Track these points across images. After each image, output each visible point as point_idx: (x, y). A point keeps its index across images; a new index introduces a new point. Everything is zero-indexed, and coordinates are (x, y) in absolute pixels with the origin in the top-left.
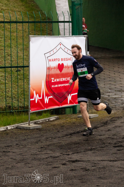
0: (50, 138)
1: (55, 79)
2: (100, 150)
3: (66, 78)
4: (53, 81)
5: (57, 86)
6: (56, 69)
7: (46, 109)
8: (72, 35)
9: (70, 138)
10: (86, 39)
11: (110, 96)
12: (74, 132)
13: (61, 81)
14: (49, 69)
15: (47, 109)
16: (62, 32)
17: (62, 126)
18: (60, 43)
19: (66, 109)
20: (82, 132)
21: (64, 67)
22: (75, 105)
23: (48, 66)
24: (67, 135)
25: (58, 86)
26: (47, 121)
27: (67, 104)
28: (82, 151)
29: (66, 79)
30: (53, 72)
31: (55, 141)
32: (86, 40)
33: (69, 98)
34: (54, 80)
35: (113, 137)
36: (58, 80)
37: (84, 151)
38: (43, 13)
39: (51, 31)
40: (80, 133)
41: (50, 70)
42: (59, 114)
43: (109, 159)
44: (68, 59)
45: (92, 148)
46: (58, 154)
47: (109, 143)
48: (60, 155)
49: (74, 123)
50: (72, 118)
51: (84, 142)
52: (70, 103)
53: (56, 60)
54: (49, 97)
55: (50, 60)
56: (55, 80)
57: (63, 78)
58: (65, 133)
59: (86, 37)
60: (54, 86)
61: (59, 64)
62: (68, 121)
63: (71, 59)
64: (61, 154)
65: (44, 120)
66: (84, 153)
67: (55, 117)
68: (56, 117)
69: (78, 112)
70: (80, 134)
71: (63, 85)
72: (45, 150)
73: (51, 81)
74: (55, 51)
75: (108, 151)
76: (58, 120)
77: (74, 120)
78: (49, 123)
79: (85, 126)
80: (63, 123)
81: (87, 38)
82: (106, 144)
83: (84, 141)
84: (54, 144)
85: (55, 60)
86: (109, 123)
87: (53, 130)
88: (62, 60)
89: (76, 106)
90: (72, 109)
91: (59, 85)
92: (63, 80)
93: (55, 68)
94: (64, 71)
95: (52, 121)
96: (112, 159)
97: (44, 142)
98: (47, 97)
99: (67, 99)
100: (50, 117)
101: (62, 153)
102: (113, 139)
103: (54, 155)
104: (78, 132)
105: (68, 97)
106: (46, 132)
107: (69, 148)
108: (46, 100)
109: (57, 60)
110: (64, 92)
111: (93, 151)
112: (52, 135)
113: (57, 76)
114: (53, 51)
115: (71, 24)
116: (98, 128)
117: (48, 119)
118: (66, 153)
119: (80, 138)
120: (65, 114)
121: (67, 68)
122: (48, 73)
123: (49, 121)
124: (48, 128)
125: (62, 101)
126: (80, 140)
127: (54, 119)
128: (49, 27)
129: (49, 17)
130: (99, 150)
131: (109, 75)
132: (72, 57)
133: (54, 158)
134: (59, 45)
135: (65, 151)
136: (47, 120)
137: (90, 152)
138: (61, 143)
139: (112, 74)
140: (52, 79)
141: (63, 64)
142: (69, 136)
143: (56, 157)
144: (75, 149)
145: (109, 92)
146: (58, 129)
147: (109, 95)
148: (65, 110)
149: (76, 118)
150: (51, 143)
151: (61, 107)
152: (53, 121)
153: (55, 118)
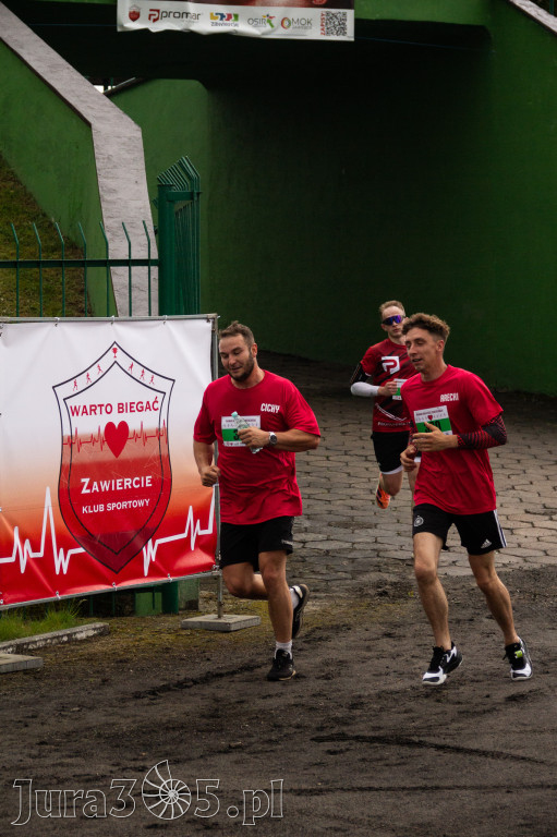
0: (74, 704)
1: (95, 484)
2: (261, 752)
3: (137, 479)
4: (85, 491)
5: (101, 508)
6: (98, 444)
7: (59, 597)
8: (161, 313)
9: (148, 705)
10: (213, 327)
11: (307, 545)
12: (165, 683)
13: (118, 488)
14: (70, 443)
15: (65, 596)
16: (121, 301)
17: (121, 661)
18: (115, 346)
19: (137, 595)
20: (195, 682)
21: (130, 435)
22: (171, 579)
23: (67, 433)
24: (137, 696)
25: (106, 507)
26: (65, 643)
27: (140, 575)
28: (195, 754)
29: (137, 483)
30: (86, 455)
31: (95, 718)
32: (213, 332)
33: (150, 553)
34: (90, 487)
35: (312, 702)
36: (105, 486)
37: (202, 756)
38: (51, 224)
39: (82, 292)
40: (186, 687)
41: (74, 447)
42: (112, 616)
43: (295, 786)
44: (144, 405)
45: (233, 744)
46: (101, 768)
47: (298, 727)
48: (111, 772)
49: (167, 648)
50: (160, 632)
51: (204, 720)
52: (150, 575)
53: (98, 408)
54: (71, 552)
55: (75, 411)
56: (95, 488)
57: (126, 480)
58: (131, 687)
59: (213, 323)
60: (92, 509)
61: (110, 426)
62: (143, 643)
63: (156, 406)
64: (114, 769)
65: (52, 639)
66: (202, 762)
67: (93, 626)
68: (98, 625)
69: (182, 607)
70: (187, 690)
71: (124, 505)
72: (56, 750)
73: (81, 489)
74: (94, 374)
75: (291, 755)
76: (107, 638)
77: (165, 637)
78: (72, 651)
79: (208, 660)
80: (127, 650)
81: (216, 326)
82: (285, 731)
83: (203, 716)
84: (89, 729)
85: (94, 410)
86: (300, 650)
87: (87, 675)
88: (121, 406)
89: (174, 584)
90: (159, 596)
91: (112, 506)
92: (126, 484)
93: (93, 440)
94: (130, 451)
95: (82, 641)
96: (304, 786)
97: (52, 720)
98: (62, 550)
99: (138, 556)
100: (77, 625)
101: (118, 764)
102: (312, 709)
103: (88, 770)
104: (181, 685)
105: (144, 549)
106: (61, 684)
107: (147, 746)
108: (61, 562)
109: (103, 408)
110: (131, 533)
111: (234, 756)
112: (83, 693)
113: (101, 471)
114: (85, 374)
115: (155, 270)
116: (259, 667)
117: (68, 635)
118: (132, 764)
119: (188, 707)
120: (132, 613)
121: (140, 441)
122: (67, 461)
123: (72, 640)
124: (66, 668)
125: (121, 568)
126: (187, 714)
127: (91, 633)
128: (74, 277)
129: (74, 239)
130: (259, 752)
131: (308, 464)
132: (159, 400)
133: (88, 781)
134: (111, 351)
135: (129, 756)
136: (62, 636)
137: (223, 761)
138: (113, 724)
139: (318, 458)
140: (83, 480)
141: (123, 425)
142: (146, 701)
143: (97, 779)
144: (168, 748)
145: (306, 530)
146: (103, 672)
147: (304, 542)
148: (133, 600)
149: (176, 631)
150: (76, 724)
151: (116, 587)
152: (88, 640)
153: (94, 629)
